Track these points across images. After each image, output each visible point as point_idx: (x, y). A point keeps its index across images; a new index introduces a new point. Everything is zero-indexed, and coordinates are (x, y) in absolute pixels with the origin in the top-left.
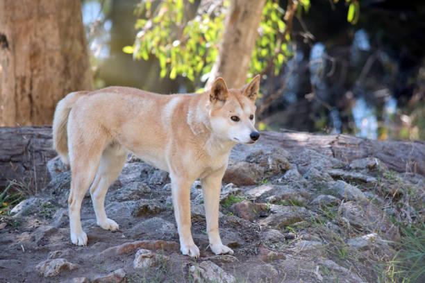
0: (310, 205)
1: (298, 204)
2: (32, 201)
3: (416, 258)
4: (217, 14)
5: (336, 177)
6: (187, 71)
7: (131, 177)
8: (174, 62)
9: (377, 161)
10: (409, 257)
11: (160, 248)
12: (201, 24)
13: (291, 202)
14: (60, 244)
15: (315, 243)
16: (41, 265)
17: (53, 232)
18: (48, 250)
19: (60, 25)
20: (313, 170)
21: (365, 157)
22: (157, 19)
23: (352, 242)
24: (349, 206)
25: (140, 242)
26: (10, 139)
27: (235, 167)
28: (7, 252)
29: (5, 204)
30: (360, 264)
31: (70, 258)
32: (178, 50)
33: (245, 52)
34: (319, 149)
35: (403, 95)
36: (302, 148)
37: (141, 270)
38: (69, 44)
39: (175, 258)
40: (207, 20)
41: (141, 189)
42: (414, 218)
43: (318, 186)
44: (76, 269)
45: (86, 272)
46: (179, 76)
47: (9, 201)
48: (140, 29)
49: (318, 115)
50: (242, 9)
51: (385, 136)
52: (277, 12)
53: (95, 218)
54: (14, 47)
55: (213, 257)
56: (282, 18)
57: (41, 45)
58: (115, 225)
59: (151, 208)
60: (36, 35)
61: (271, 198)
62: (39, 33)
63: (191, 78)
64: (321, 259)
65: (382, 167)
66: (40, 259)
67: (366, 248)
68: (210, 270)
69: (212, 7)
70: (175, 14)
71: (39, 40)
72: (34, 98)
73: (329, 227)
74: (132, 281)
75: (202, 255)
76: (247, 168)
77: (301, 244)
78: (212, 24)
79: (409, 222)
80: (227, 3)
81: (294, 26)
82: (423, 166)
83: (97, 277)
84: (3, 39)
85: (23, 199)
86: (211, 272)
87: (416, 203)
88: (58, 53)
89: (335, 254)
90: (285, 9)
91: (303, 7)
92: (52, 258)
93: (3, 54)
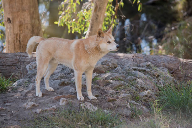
0: (125, 80)
1: (121, 80)
2: (21, 80)
3: (165, 99)
4: (89, 9)
5: (135, 70)
6: (78, 30)
7: (58, 71)
8: (73, 27)
9: (150, 63)
10: (162, 99)
11: (69, 97)
12: (83, 12)
13: (118, 79)
14: (32, 96)
15: (127, 94)
16: (25, 104)
17: (29, 92)
18: (27, 99)
19: (30, 14)
20: (126, 67)
21: (146, 61)
22: (66, 11)
23: (141, 94)
24: (139, 80)
25: (62, 95)
26: (12, 57)
27: (97, 66)
28: (12, 100)
29: (11, 82)
30: (144, 102)
31: (36, 102)
32: (74, 22)
33: (100, 23)
34: (128, 59)
35: (159, 38)
36: (122, 59)
37: (62, 106)
38: (33, 21)
39: (75, 101)
40: (85, 11)
41: (62, 75)
42: (164, 84)
43: (128, 73)
44: (38, 106)
45: (42, 107)
46: (75, 32)
48: (60, 15)
49: (128, 46)
50: (99, 7)
51: (153, 54)
52: (112, 7)
53: (45, 87)
54: (13, 22)
55: (89, 101)
56: (114, 10)
57: (23, 22)
58: (52, 89)
59: (66, 82)
60: (21, 18)
61: (111, 78)
62: (22, 17)
63: (80, 33)
64: (130, 100)
65: (152, 65)
66: (24, 102)
67: (146, 96)
69: (87, 6)
70: (73, 9)
71: (22, 20)
72: (21, 42)
73: (133, 88)
74: (59, 110)
75: (85, 100)
76: (101, 67)
77: (122, 95)
78: (87, 13)
79: (162, 86)
80: (93, 5)
81: (118, 13)
82: (167, 65)
83: (46, 109)
84: (9, 19)
85: (18, 80)
86: (89, 106)
87: (165, 78)
88: (30, 24)
89: (135, 98)
90: (115, 7)
91: (121, 6)
92: (29, 102)
93: (9, 25)
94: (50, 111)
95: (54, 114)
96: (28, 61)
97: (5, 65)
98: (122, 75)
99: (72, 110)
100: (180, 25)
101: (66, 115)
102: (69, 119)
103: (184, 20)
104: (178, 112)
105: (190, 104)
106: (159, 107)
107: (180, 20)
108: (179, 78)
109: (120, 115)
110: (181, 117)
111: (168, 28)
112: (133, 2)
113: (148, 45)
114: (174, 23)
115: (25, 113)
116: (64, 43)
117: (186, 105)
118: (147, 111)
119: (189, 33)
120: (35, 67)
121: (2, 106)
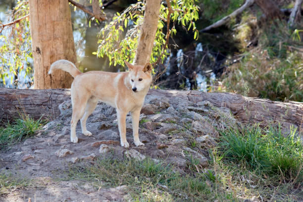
0: (179, 123)
1: (174, 123)
2: (52, 123)
3: (226, 145)
4: (135, 36)
5: (190, 110)
6: (122, 62)
7: (97, 111)
8: (115, 59)
9: (208, 102)
10: (223, 145)
11: (111, 144)
12: (127, 41)
13: (170, 122)
14: (65, 142)
15: (181, 140)
16: (57, 152)
17: (62, 137)
18: (60, 145)
19: (64, 43)
20: (180, 107)
21: (203, 100)
22: (107, 39)
23: (198, 139)
24: (196, 123)
25: (102, 141)
26: (42, 95)
27: (145, 106)
28: (42, 146)
29: (40, 124)
30: (201, 149)
31: (70, 149)
32: (117, 53)
33: (148, 54)
34: (183, 97)
35: (219, 72)
36: (175, 97)
37: (102, 154)
38: (68, 51)
39: (118, 148)
40: (130, 38)
41: (102, 117)
42: (225, 128)
43: (182, 114)
44: (73, 154)
45: (78, 155)
46: (117, 64)
47: (42, 123)
48: (100, 44)
49: (181, 82)
50: (146, 34)
51: (211, 91)
52: (162, 35)
53: (81, 131)
54: (43, 53)
55: (135, 147)
56: (164, 38)
57: (55, 52)
58: (90, 134)
59: (107, 125)
60: (52, 47)
61: (161, 120)
62: (54, 46)
63: (123, 65)
64: (184, 147)
65: (211, 105)
66: (57, 149)
67: (204, 142)
68: (134, 153)
69: (132, 34)
70: (116, 37)
71: (54, 50)
72: (52, 76)
73: (188, 133)
74: (99, 159)
75: (130, 147)
76: (150, 107)
77: (175, 140)
78: (132, 41)
79: (223, 129)
80: (139, 31)
81: (169, 41)
82: (229, 104)
83: (83, 157)
84: (38, 49)
85: (48, 122)
86: (135, 154)
87: (226, 120)
88: (63, 55)
89: (190, 145)
90: (166, 34)
91: (174, 33)
92: (62, 149)
93: (38, 56)
94: (88, 160)
95: (93, 164)
96: (61, 99)
97: (34, 104)
98: (176, 116)
99: (115, 159)
100: (244, 58)
101: (107, 165)
102: (110, 170)
103: (248, 51)
104: (242, 161)
105: (256, 152)
106: (220, 156)
107: (243, 50)
108: (243, 120)
109: (173, 165)
110: (245, 167)
111: (230, 60)
112: (187, 29)
113: (206, 81)
114: (237, 55)
115: (57, 162)
116: (105, 76)
117: (251, 152)
118: (205, 160)
119: (254, 66)
120: (70, 107)
121: (30, 153)
